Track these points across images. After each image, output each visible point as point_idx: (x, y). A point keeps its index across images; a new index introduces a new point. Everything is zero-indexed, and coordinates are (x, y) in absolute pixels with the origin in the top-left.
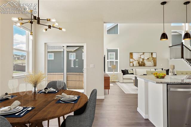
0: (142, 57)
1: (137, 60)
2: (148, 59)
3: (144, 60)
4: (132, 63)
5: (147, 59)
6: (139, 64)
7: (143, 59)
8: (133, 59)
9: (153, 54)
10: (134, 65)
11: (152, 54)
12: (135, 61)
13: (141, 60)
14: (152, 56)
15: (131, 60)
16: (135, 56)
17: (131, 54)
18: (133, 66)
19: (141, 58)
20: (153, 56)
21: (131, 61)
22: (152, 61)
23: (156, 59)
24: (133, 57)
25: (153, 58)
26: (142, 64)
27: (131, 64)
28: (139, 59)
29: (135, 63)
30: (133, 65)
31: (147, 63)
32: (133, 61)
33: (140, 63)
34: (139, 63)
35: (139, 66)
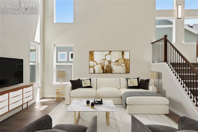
0: (108, 58)
1: (101, 64)
2: (117, 61)
3: (110, 64)
4: (92, 68)
5: (115, 61)
6: (103, 70)
7: (110, 62)
8: (94, 61)
9: (125, 53)
10: (96, 72)
11: (123, 53)
12: (97, 64)
13: (107, 63)
14: (123, 56)
15: (92, 63)
16: (98, 57)
17: (91, 53)
18: (94, 73)
19: (105, 60)
20: (125, 57)
21: (91, 65)
22: (123, 65)
23: (129, 62)
24: (93, 59)
25: (125, 60)
26: (107, 70)
27: (92, 70)
28: (103, 61)
29: (98, 68)
30: (94, 71)
31: (115, 68)
32: (94, 65)
33: (105, 67)
34: (103, 68)
35: (103, 73)
